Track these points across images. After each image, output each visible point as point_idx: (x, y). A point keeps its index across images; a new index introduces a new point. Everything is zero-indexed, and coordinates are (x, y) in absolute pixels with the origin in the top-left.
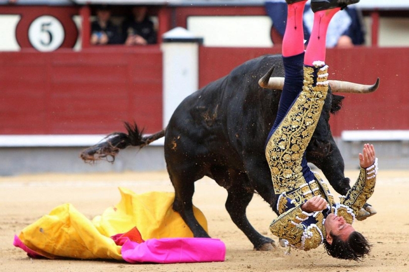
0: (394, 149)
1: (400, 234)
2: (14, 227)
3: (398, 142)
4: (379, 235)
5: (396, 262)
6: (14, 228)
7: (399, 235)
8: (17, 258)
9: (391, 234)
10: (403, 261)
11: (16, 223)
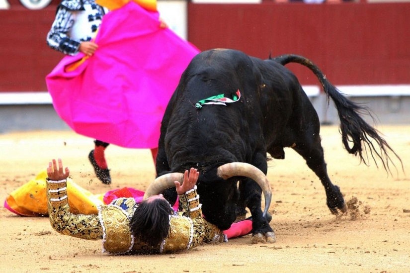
0: (383, 104)
1: (390, 189)
2: (5, 184)
3: (387, 98)
4: (369, 191)
5: (386, 218)
6: (5, 186)
7: (389, 191)
8: (8, 215)
9: (381, 189)
10: (393, 217)
11: (7, 180)
